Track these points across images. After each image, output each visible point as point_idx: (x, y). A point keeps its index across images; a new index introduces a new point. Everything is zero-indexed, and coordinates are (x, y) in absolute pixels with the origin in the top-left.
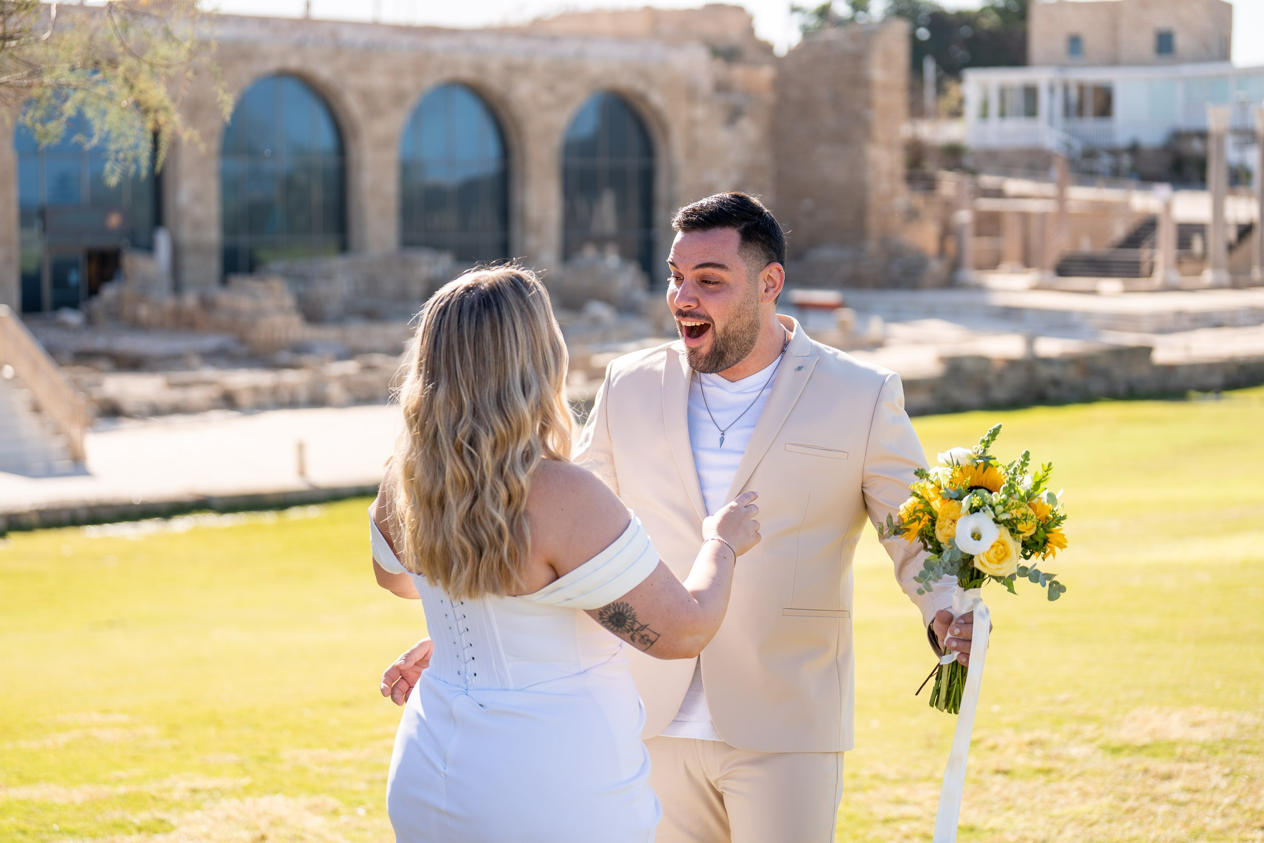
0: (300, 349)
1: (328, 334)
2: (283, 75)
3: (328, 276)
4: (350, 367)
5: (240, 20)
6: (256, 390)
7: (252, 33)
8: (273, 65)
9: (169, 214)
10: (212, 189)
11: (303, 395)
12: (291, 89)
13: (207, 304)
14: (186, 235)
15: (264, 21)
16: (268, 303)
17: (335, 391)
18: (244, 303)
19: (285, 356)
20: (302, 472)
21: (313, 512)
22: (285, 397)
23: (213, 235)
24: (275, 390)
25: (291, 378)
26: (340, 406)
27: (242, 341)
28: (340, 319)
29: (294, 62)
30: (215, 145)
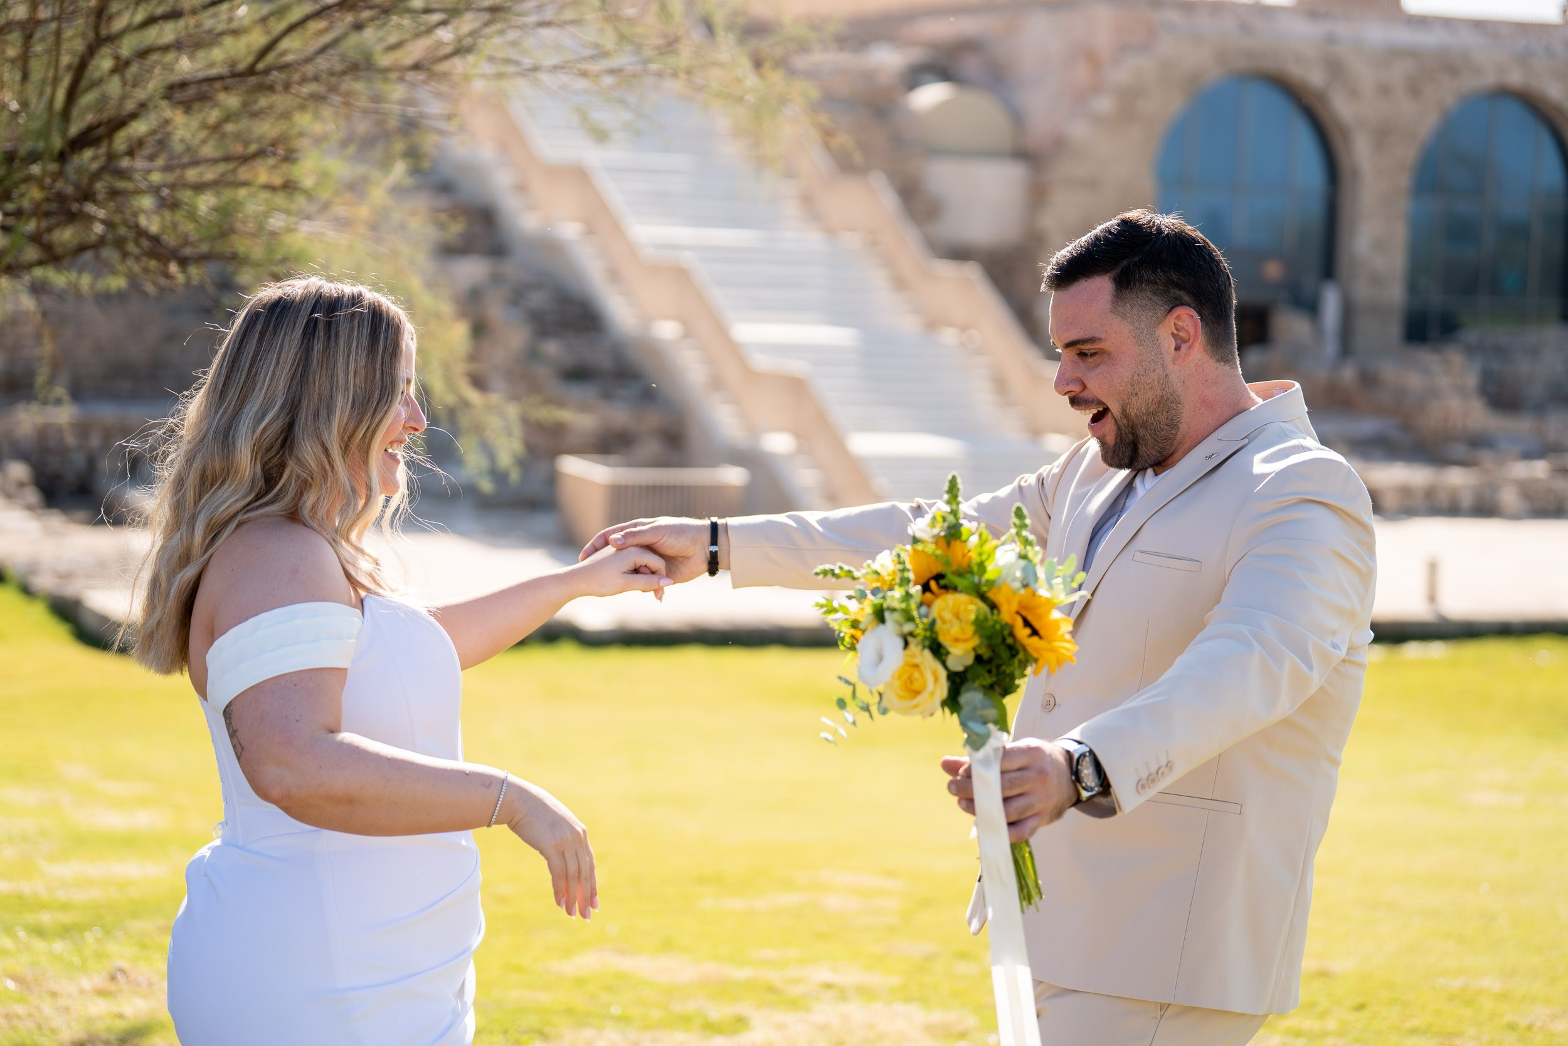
0: (1479, 442)
1: (1522, 426)
2: (1503, 93)
3: (1534, 352)
4: (1540, 469)
5: (1448, 23)
6: (1405, 491)
7: (1466, 39)
8: (1489, 80)
9: (1343, 264)
10: (1399, 236)
11: (1467, 500)
12: (1513, 111)
13: (1368, 380)
14: (1362, 291)
15: (1479, 25)
16: (1443, 381)
17: (1509, 497)
18: (1414, 381)
19: (1459, 450)
20: (1432, 598)
21: (1436, 650)
22: (1443, 500)
23: (1395, 294)
24: (1430, 493)
25: (1457, 478)
26: (1515, 517)
27: (1407, 426)
28: (1540, 409)
29: (1515, 78)
30: (1404, 181)
